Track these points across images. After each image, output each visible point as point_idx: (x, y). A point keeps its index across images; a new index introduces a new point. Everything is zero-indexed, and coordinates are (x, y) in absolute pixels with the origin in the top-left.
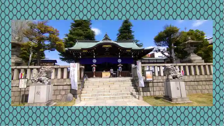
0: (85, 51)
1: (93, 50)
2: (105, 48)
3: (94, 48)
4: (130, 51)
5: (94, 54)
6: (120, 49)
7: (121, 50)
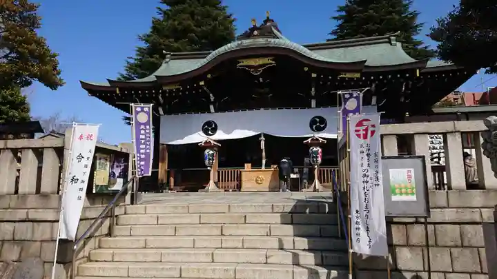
0: (174, 88)
1: (202, 83)
2: (245, 72)
3: (206, 73)
4: (358, 75)
5: (212, 99)
6: (313, 69)
7: (314, 75)
